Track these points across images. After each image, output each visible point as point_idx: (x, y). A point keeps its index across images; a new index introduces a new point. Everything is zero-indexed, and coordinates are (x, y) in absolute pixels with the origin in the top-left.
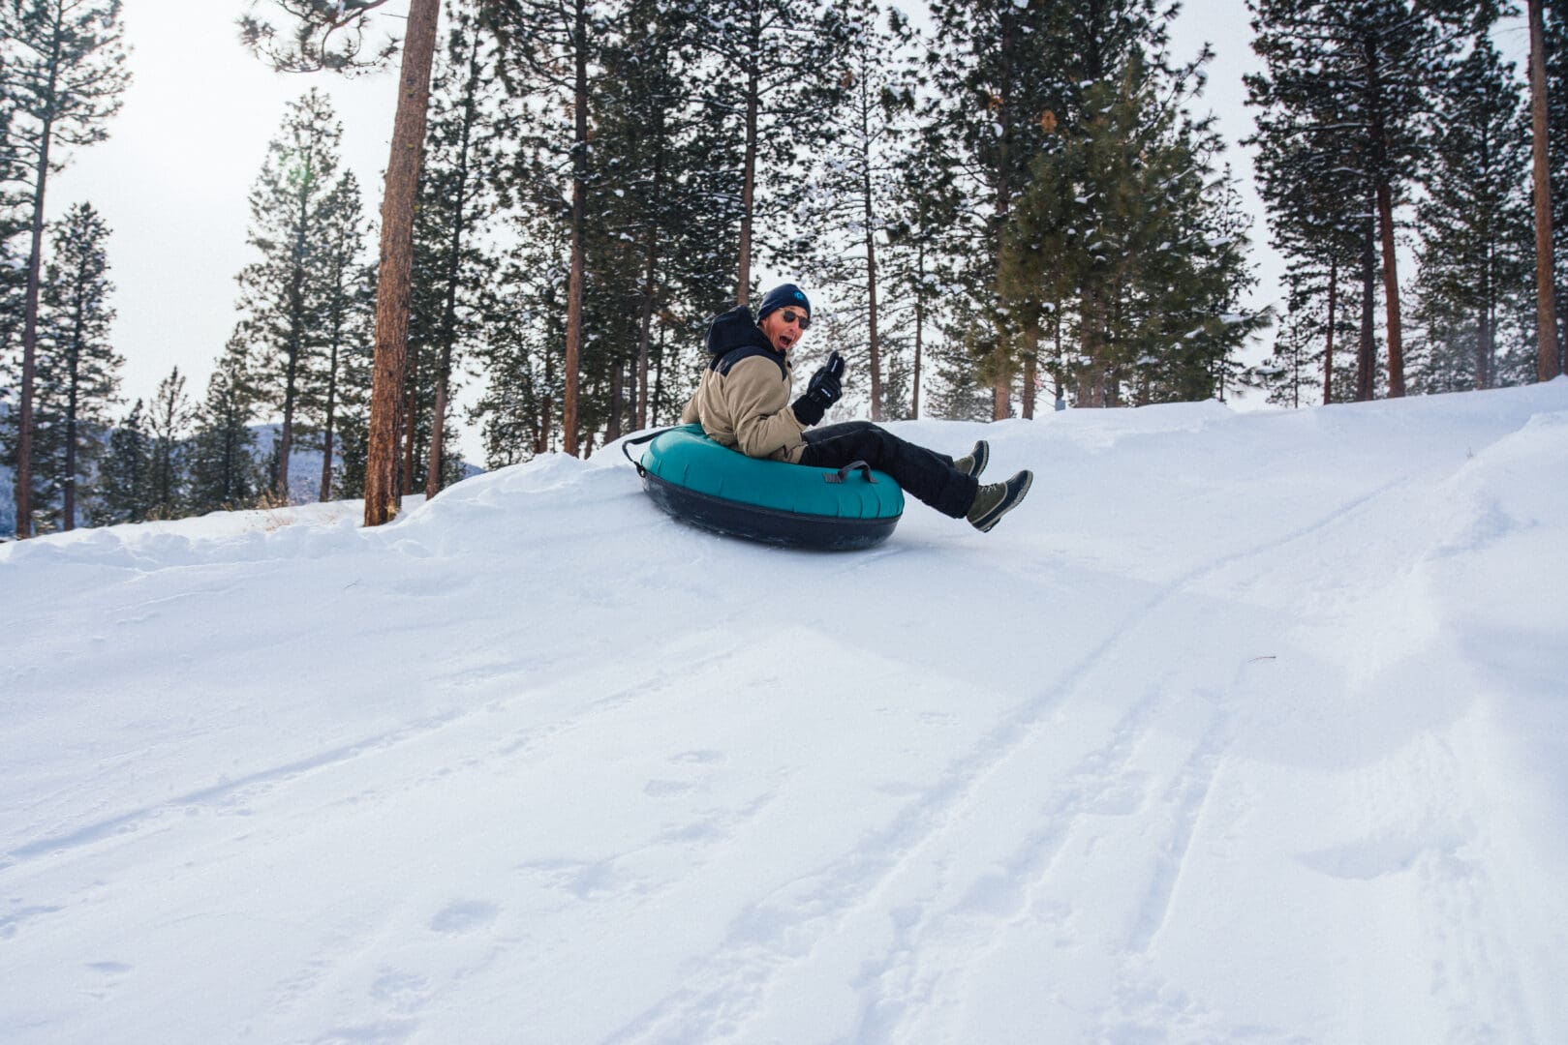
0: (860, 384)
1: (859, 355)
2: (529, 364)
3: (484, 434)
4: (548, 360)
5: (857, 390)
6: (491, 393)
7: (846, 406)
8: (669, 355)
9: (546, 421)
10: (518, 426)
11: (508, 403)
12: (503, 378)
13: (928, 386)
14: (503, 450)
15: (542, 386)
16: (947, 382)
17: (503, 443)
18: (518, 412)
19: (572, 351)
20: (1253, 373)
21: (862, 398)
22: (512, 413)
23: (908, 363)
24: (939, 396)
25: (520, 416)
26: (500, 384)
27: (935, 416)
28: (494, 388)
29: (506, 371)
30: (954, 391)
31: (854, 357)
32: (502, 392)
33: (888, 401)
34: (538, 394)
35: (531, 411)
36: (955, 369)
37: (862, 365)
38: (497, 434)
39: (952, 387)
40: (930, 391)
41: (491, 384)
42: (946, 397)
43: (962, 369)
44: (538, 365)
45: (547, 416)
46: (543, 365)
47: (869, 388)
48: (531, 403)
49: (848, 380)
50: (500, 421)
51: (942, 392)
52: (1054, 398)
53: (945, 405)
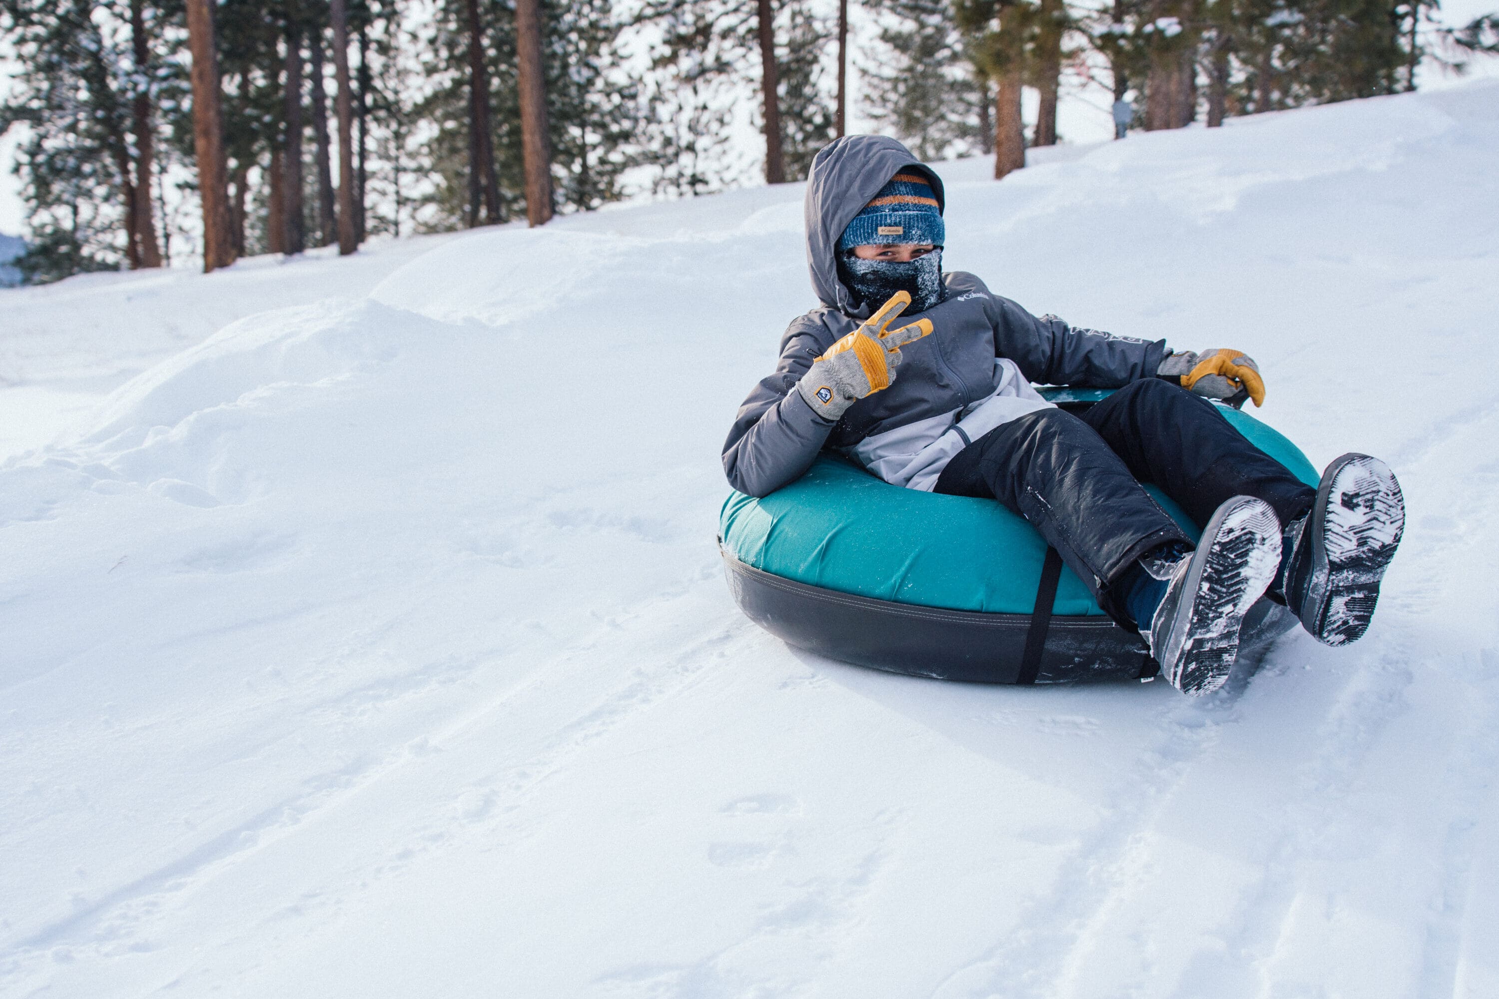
0: (740, 65)
1: (736, 10)
2: (96, 29)
3: (16, 170)
4: (137, 22)
5: (734, 77)
6: (20, 87)
7: (713, 106)
8: (379, 16)
9: (144, 143)
10: (89, 154)
11: (60, 107)
12: (42, 59)
13: (862, 62)
14: (59, 200)
15: (128, 74)
16: (897, 53)
17: (57, 187)
18: (83, 125)
19: (199, 13)
20: (1486, 25)
21: (743, 91)
22: (72, 128)
23: (824, 21)
24: (882, 79)
25: (89, 134)
26: (39, 68)
27: (876, 117)
28: (27, 77)
29: (48, 40)
30: (910, 69)
31: (727, 13)
32: (45, 86)
33: (788, 93)
34: (123, 91)
35: (113, 126)
36: (909, 26)
37: (742, 30)
38: (43, 170)
39: (905, 61)
40: (864, 72)
41: (19, 68)
42: (895, 81)
43: (922, 25)
44: (115, 32)
45: (145, 133)
46: (126, 31)
47: (757, 72)
48: (109, 109)
49: (718, 59)
50: (49, 144)
51: (889, 72)
52: (1110, 97)
53: (893, 96)
